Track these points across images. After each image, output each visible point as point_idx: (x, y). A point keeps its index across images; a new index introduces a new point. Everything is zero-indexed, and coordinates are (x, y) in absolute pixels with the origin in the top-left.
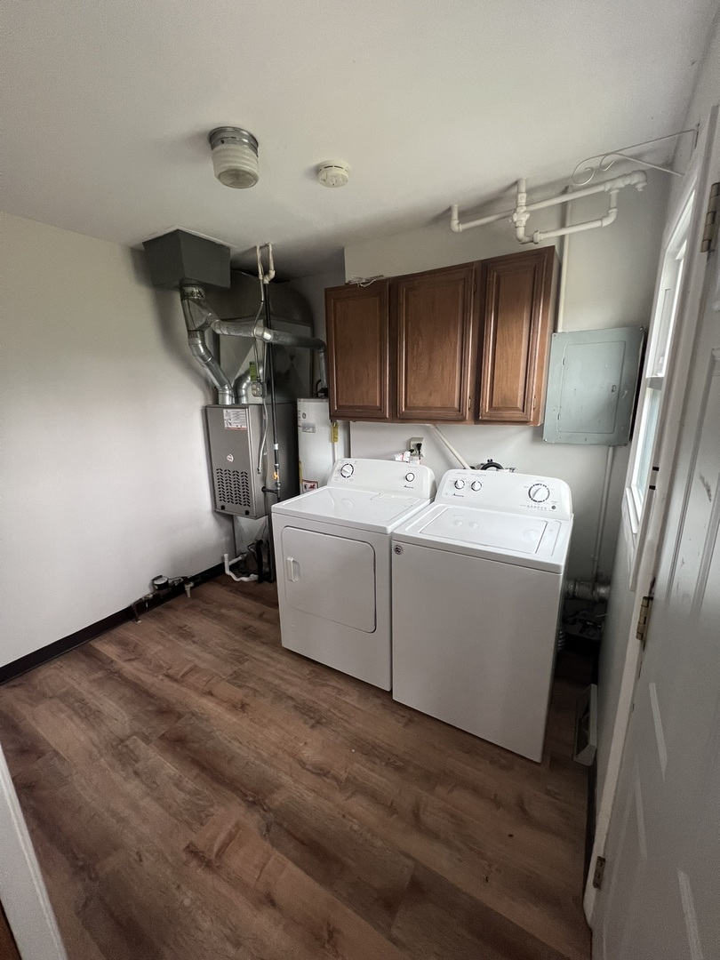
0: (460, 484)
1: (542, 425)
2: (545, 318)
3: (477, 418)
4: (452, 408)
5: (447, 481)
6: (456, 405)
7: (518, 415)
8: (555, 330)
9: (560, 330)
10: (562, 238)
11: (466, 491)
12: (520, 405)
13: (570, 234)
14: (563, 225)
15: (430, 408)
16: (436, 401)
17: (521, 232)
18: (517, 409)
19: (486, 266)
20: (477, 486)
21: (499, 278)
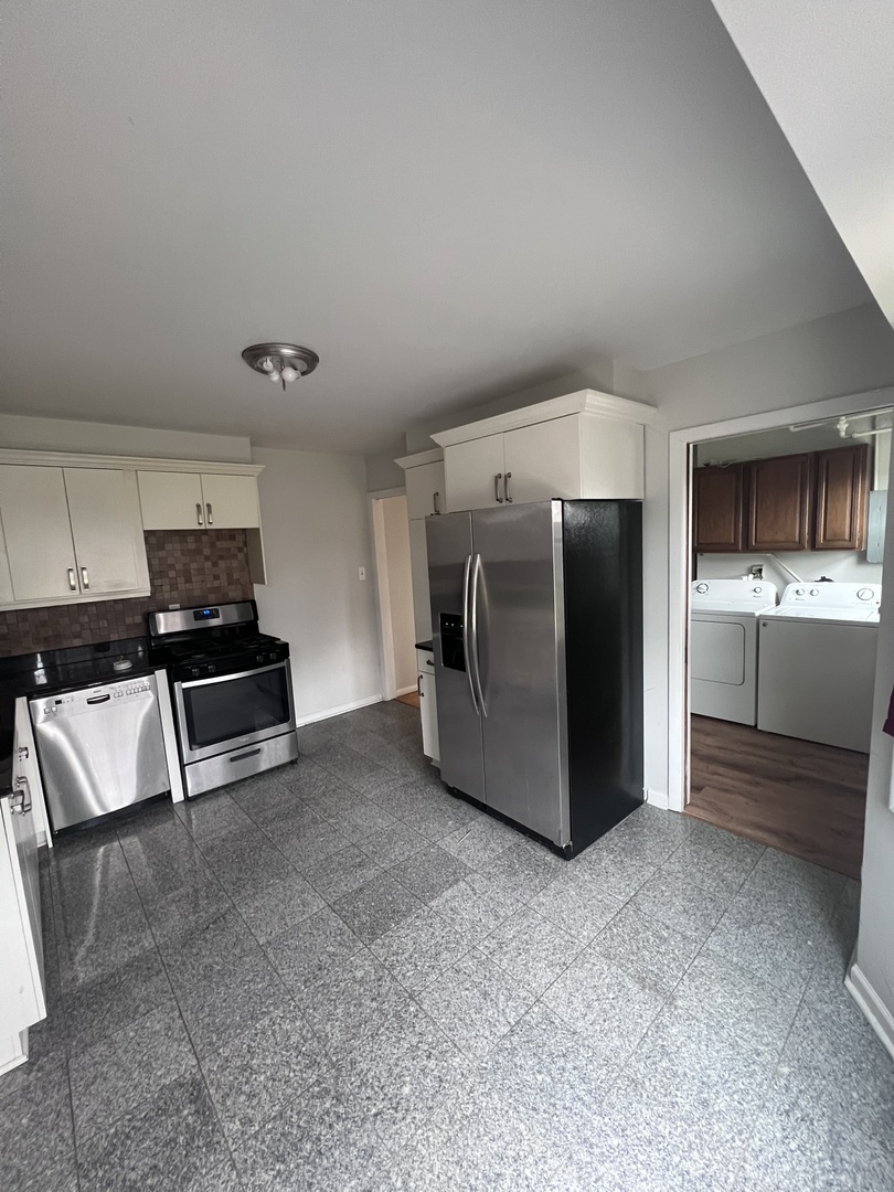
0: (801, 592)
1: (866, 551)
2: (863, 484)
3: (814, 547)
4: (795, 542)
5: (790, 591)
6: (797, 539)
7: (847, 544)
8: (872, 488)
9: (876, 488)
10: (874, 436)
11: (806, 596)
12: (847, 537)
13: (880, 434)
14: (874, 428)
15: (775, 542)
16: (781, 537)
17: (843, 434)
18: (845, 540)
19: (817, 455)
20: (814, 593)
21: (828, 463)
